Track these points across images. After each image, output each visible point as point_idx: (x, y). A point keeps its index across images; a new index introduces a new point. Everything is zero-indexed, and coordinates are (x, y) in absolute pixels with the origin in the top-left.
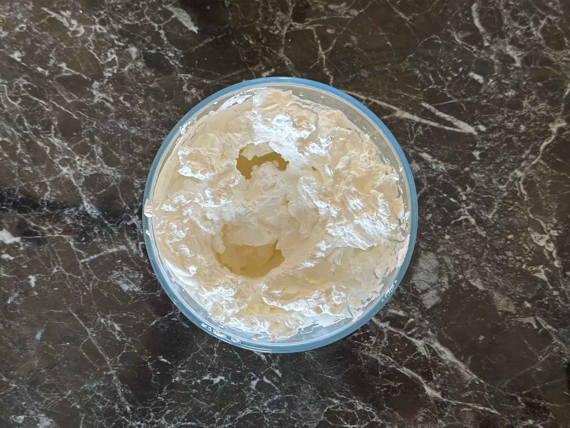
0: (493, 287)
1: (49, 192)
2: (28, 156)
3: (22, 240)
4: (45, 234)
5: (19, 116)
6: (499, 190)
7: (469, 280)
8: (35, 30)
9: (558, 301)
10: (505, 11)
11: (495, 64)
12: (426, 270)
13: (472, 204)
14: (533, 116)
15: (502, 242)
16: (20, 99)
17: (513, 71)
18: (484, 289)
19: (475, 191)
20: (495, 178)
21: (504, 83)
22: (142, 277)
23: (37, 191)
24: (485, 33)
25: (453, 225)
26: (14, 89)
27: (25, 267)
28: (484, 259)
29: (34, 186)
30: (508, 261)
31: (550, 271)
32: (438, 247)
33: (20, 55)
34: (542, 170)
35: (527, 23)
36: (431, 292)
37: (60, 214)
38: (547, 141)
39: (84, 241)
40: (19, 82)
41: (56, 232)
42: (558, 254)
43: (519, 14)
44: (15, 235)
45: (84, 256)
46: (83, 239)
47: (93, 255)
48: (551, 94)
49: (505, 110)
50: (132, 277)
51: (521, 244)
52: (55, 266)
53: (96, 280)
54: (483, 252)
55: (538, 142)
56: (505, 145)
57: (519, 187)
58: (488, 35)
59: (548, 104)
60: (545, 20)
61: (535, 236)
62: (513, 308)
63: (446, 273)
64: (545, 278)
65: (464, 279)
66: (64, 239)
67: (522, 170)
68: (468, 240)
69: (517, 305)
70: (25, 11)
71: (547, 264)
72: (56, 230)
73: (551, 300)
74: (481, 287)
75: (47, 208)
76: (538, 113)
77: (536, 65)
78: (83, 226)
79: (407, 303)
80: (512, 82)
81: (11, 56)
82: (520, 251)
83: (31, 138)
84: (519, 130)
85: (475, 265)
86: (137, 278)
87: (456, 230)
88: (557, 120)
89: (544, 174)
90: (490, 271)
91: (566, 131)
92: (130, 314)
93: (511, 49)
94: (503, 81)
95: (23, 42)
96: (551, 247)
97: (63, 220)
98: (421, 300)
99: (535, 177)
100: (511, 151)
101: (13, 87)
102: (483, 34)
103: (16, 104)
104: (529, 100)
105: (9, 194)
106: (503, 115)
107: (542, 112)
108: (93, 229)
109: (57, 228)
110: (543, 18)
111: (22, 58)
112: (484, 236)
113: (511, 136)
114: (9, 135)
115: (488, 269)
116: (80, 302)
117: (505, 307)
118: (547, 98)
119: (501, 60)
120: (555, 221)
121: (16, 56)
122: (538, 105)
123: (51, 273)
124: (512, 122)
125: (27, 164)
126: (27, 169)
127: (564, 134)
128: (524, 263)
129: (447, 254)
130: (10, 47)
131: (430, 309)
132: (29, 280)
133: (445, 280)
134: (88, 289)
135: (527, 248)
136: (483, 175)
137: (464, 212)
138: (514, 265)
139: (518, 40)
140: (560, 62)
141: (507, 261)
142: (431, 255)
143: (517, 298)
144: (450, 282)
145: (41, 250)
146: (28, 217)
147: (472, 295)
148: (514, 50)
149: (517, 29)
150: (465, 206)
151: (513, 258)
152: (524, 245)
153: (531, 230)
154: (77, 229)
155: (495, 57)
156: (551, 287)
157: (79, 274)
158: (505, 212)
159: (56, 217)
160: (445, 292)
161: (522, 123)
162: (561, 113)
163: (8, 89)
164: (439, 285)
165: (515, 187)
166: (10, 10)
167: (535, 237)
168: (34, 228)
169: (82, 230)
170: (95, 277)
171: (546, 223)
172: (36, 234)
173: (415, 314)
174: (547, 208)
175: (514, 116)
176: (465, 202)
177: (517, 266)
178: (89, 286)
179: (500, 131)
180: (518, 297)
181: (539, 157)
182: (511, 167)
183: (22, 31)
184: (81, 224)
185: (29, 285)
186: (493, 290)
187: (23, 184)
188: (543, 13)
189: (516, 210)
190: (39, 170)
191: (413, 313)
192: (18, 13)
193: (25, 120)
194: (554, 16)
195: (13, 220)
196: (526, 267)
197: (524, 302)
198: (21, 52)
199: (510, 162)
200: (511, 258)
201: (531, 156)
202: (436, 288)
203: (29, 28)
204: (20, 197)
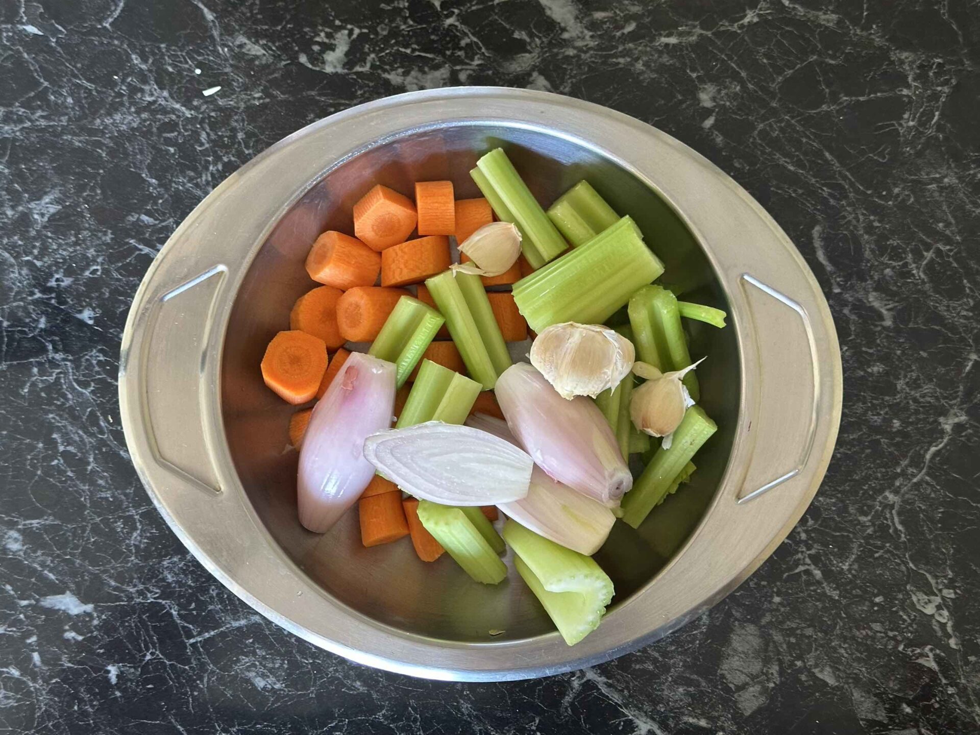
0: (850, 681)
1: (139, 532)
2: (105, 474)
3: (95, 609)
4: (132, 598)
5: (90, 412)
6: (859, 523)
7: (813, 670)
8: (115, 275)
9: (955, 703)
10: (866, 237)
11: (851, 321)
12: (744, 652)
13: (815, 546)
14: (913, 406)
15: (865, 608)
16: (93, 384)
17: (880, 333)
18: (837, 684)
19: (821, 525)
20: (853, 504)
21: (866, 353)
22: (286, 666)
23: (119, 530)
24: (835, 273)
25: (786, 581)
26: (82, 368)
27: (102, 651)
28: (837, 635)
29: (116, 523)
30: (875, 638)
31: (943, 654)
32: (764, 615)
33: (92, 314)
34: (928, 492)
35: (903, 256)
36: (751, 689)
37: (157, 566)
38: (936, 446)
39: (193, 610)
40: (91, 356)
41: (149, 595)
42: (956, 627)
43: (891, 242)
44: (85, 601)
45: (195, 634)
46: (193, 605)
47: (207, 632)
48: (941, 370)
49: (868, 395)
50: (271, 665)
51: (896, 612)
52: (147, 650)
53: (213, 672)
54: (836, 624)
55: (922, 448)
56: (868, 451)
57: (892, 519)
58: (839, 276)
59: (939, 386)
60: (932, 251)
61: (918, 598)
62: (884, 714)
63: (776, 657)
64: (933, 665)
65: (805, 667)
66: (163, 607)
67: (896, 492)
68: (810, 604)
69: (889, 711)
70: (100, 245)
71: (938, 643)
72: (151, 592)
73: (945, 701)
74: (831, 681)
75: (136, 557)
76: (922, 400)
77: (918, 324)
78: (192, 584)
79: (713, 707)
80: (878, 351)
81: (78, 316)
82: (894, 622)
83: (108, 445)
84: (892, 427)
85: (822, 646)
86: (278, 668)
87: (792, 590)
88: (952, 411)
89: (933, 498)
90: (846, 655)
91: (967, 428)
92: (267, 726)
93: (876, 298)
94: (864, 349)
95: (97, 294)
96: (944, 617)
97: (161, 576)
98: (735, 702)
99: (918, 504)
100: (878, 461)
101: (81, 366)
102: (832, 274)
103: (86, 392)
104: (907, 380)
105: (75, 535)
106: (864, 403)
107: (929, 399)
108: (208, 590)
109: (151, 588)
110: (928, 248)
111: (95, 319)
112: (837, 598)
113: (878, 437)
114: (75, 441)
115: (843, 651)
116: (188, 708)
117: (871, 713)
118: (935, 377)
119: (860, 316)
120: (950, 574)
121: (87, 315)
122: (922, 387)
123: (141, 661)
124: (880, 415)
125: (104, 487)
126: (103, 495)
127: (963, 434)
128: (901, 642)
129: (776, 628)
130: (75, 301)
131: (750, 716)
132: (109, 672)
133: (774, 669)
134: (201, 686)
135: (905, 617)
136: (833, 500)
137: (804, 559)
138: (886, 645)
139: (887, 283)
140: (956, 319)
141: (873, 638)
142: (751, 628)
143: (891, 699)
144: (781, 673)
145: (127, 624)
146: (105, 571)
147: (817, 694)
148: (882, 300)
149: (888, 266)
150: (804, 549)
151: (882, 635)
152: (901, 613)
153: (912, 588)
154: (183, 589)
155: (850, 311)
156: (944, 681)
157: (187, 661)
158: (871, 560)
159: (149, 570)
160: (773, 688)
161: (896, 415)
162: (959, 399)
163: (73, 369)
164: (764, 677)
165: (886, 519)
166: (76, 244)
167: (919, 600)
168: (116, 589)
169: (190, 591)
170: (211, 667)
171: (936, 577)
172: (119, 599)
173: (726, 725)
174: (937, 554)
175: (882, 406)
176: (805, 543)
177: (890, 647)
178: (202, 681)
179: (861, 430)
180: (891, 697)
181: (924, 471)
182: (878, 487)
183: (95, 276)
184: (190, 582)
185: (108, 680)
186: (851, 685)
187: (98, 520)
188: (929, 241)
189: (886, 556)
190: (123, 497)
191: (723, 722)
192: (88, 248)
193: (101, 418)
194: (946, 244)
195: (83, 577)
196: (904, 649)
197: (900, 706)
198: (94, 309)
199: (877, 479)
200: (879, 634)
201: (910, 470)
202: (759, 683)
203: (106, 271)
204: (93, 540)
